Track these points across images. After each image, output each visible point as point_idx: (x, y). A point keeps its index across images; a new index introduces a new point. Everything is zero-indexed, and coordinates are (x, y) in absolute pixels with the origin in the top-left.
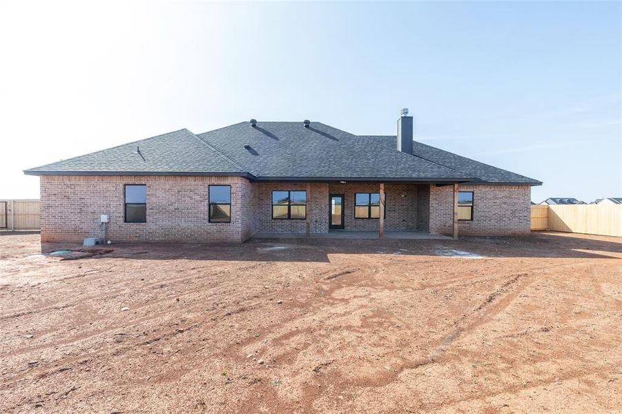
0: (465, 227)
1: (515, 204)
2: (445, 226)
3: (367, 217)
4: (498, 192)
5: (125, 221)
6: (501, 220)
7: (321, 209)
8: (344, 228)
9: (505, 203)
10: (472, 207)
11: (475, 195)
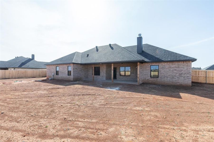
0: (154, 80)
1: (181, 70)
2: (145, 79)
3: (124, 75)
4: (171, 65)
5: (56, 75)
6: (173, 78)
7: (104, 73)
8: (116, 79)
9: (175, 70)
10: (158, 72)
11: (159, 67)
